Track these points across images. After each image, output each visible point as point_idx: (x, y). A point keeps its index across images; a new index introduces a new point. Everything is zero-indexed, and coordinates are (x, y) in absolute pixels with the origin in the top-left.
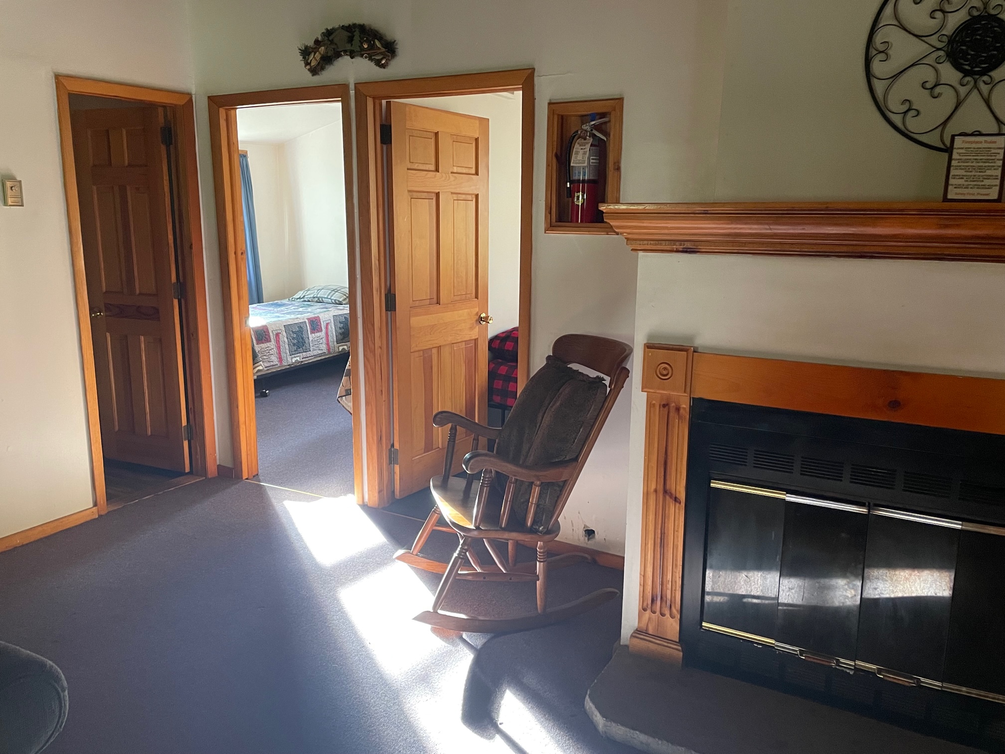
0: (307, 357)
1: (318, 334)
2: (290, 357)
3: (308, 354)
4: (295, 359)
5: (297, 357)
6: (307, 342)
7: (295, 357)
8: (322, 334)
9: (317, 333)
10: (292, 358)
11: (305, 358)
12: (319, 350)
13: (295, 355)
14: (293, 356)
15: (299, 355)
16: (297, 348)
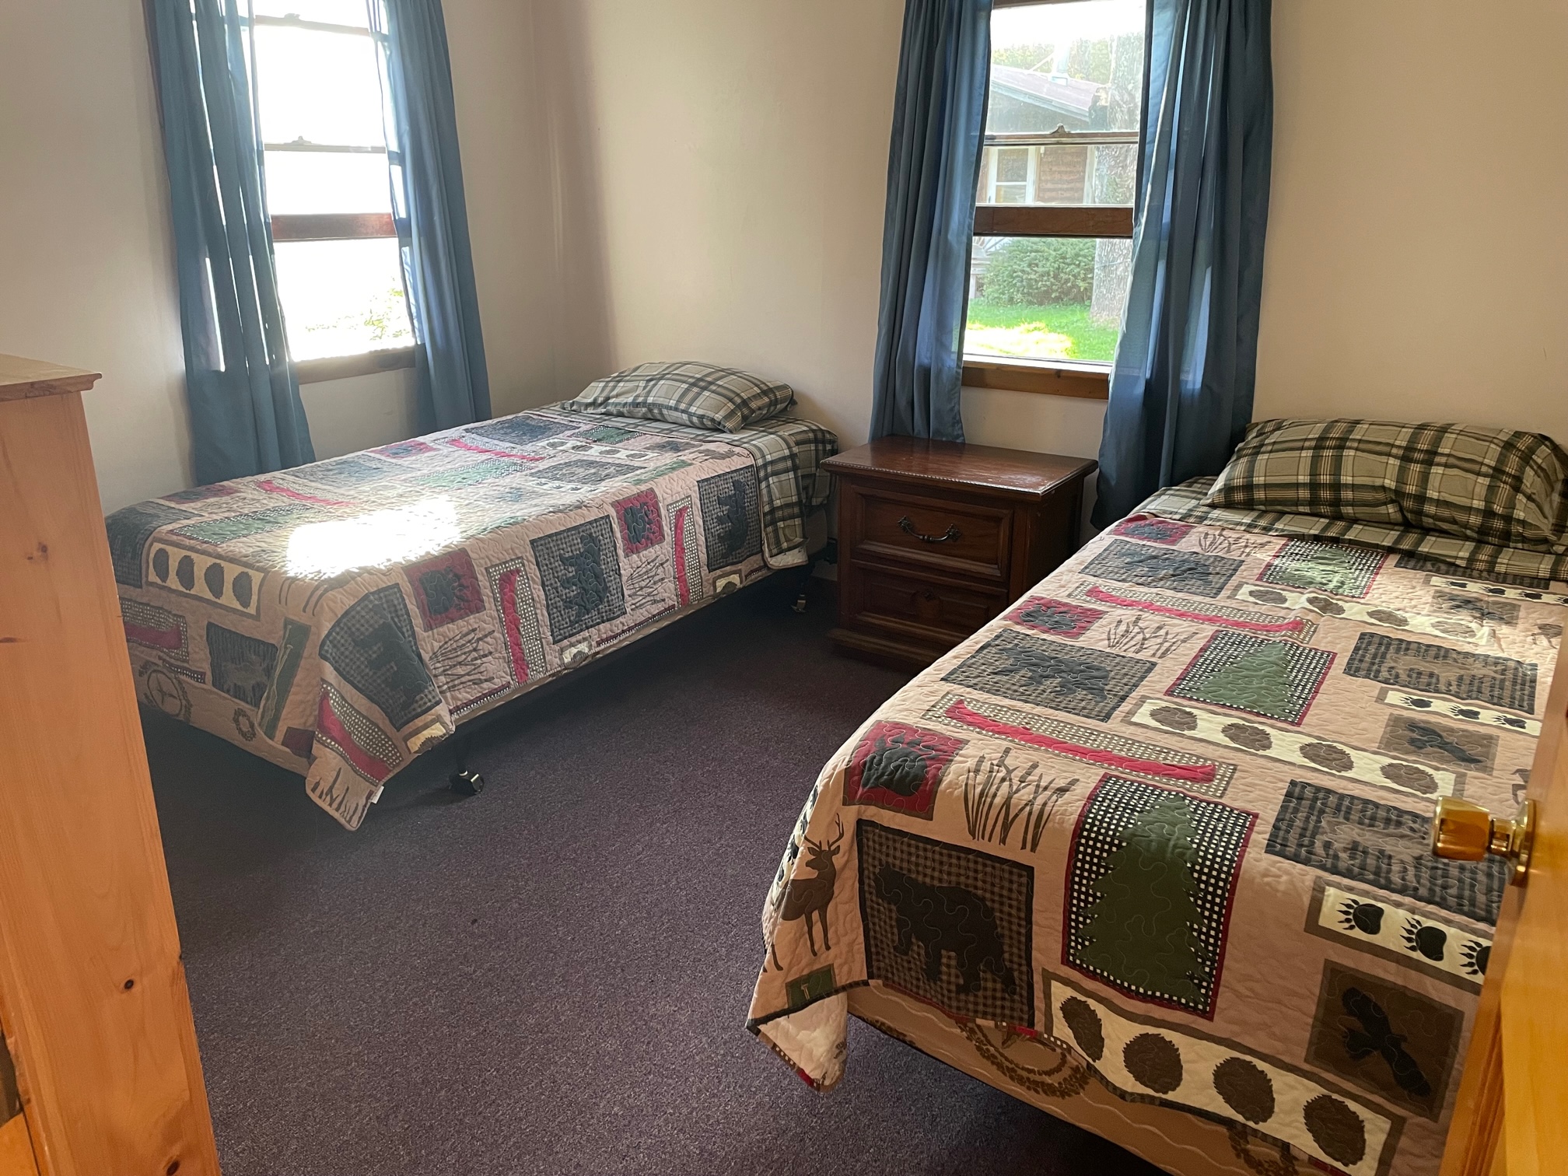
0: (615, 637)
1: (650, 553)
2: (557, 647)
3: (617, 625)
4: (574, 650)
5: (579, 642)
6: (612, 586)
7: (572, 645)
8: (663, 550)
9: (646, 547)
10: (562, 650)
11: (608, 639)
12: (655, 602)
13: (573, 639)
14: (566, 642)
15: (586, 634)
16: (578, 615)
